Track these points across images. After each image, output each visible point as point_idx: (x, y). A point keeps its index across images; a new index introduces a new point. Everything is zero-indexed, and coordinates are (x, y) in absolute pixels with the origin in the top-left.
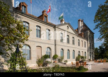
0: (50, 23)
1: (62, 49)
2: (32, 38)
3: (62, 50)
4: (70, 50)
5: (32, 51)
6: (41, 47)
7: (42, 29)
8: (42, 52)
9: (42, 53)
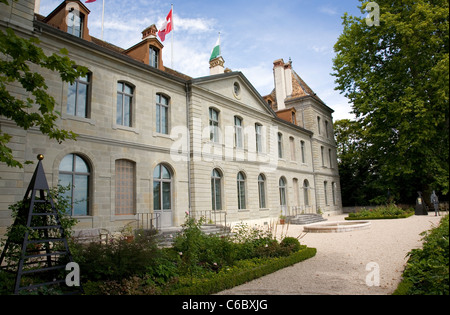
0: (171, 71)
1: (218, 171)
2: (101, 129)
3: (216, 176)
4: (248, 174)
5: (99, 179)
6: (133, 163)
7: (141, 93)
8: (138, 182)
9: (138, 188)
